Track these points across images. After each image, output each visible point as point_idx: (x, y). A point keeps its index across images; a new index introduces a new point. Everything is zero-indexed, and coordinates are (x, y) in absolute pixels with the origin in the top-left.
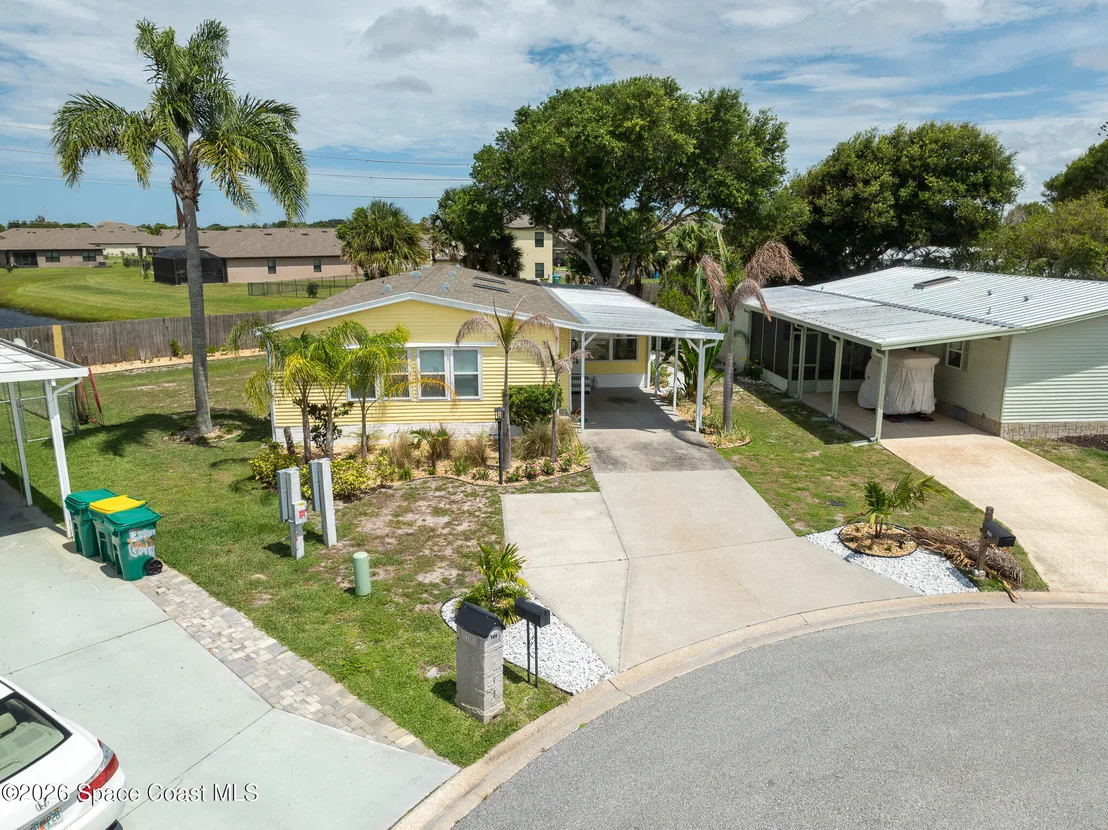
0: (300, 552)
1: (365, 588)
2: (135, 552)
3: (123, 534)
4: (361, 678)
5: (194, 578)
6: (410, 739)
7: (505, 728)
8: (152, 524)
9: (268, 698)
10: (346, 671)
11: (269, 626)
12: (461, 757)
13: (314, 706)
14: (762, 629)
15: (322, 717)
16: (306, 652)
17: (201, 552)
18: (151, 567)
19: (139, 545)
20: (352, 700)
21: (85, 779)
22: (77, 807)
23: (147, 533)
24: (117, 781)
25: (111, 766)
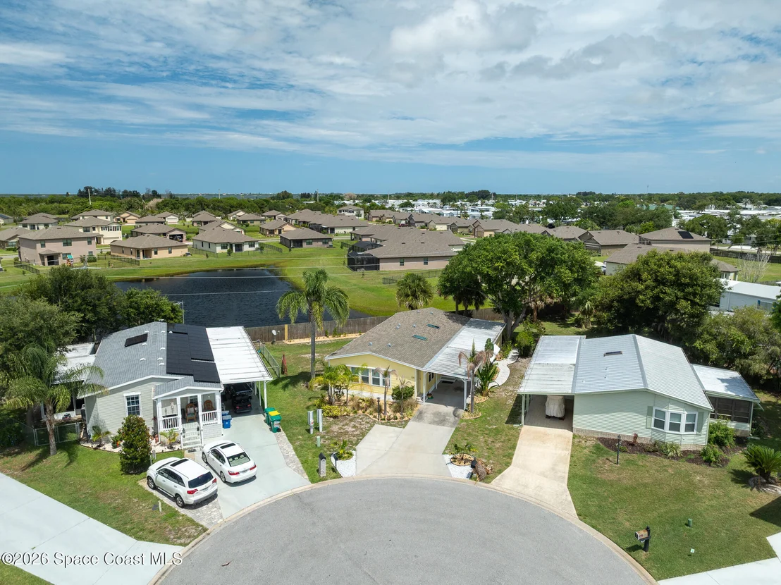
0: (312, 432)
1: (319, 445)
2: (275, 426)
3: (273, 422)
4: (306, 464)
5: (287, 434)
6: (307, 477)
7: (324, 479)
8: (279, 420)
9: (287, 464)
10: (304, 462)
11: (295, 449)
12: (313, 482)
13: (294, 467)
14: (400, 475)
15: (294, 470)
16: (299, 457)
17: (291, 428)
18: (279, 430)
19: (276, 424)
20: (302, 468)
21: (250, 467)
22: (249, 471)
23: (278, 422)
24: (255, 469)
25: (255, 466)
